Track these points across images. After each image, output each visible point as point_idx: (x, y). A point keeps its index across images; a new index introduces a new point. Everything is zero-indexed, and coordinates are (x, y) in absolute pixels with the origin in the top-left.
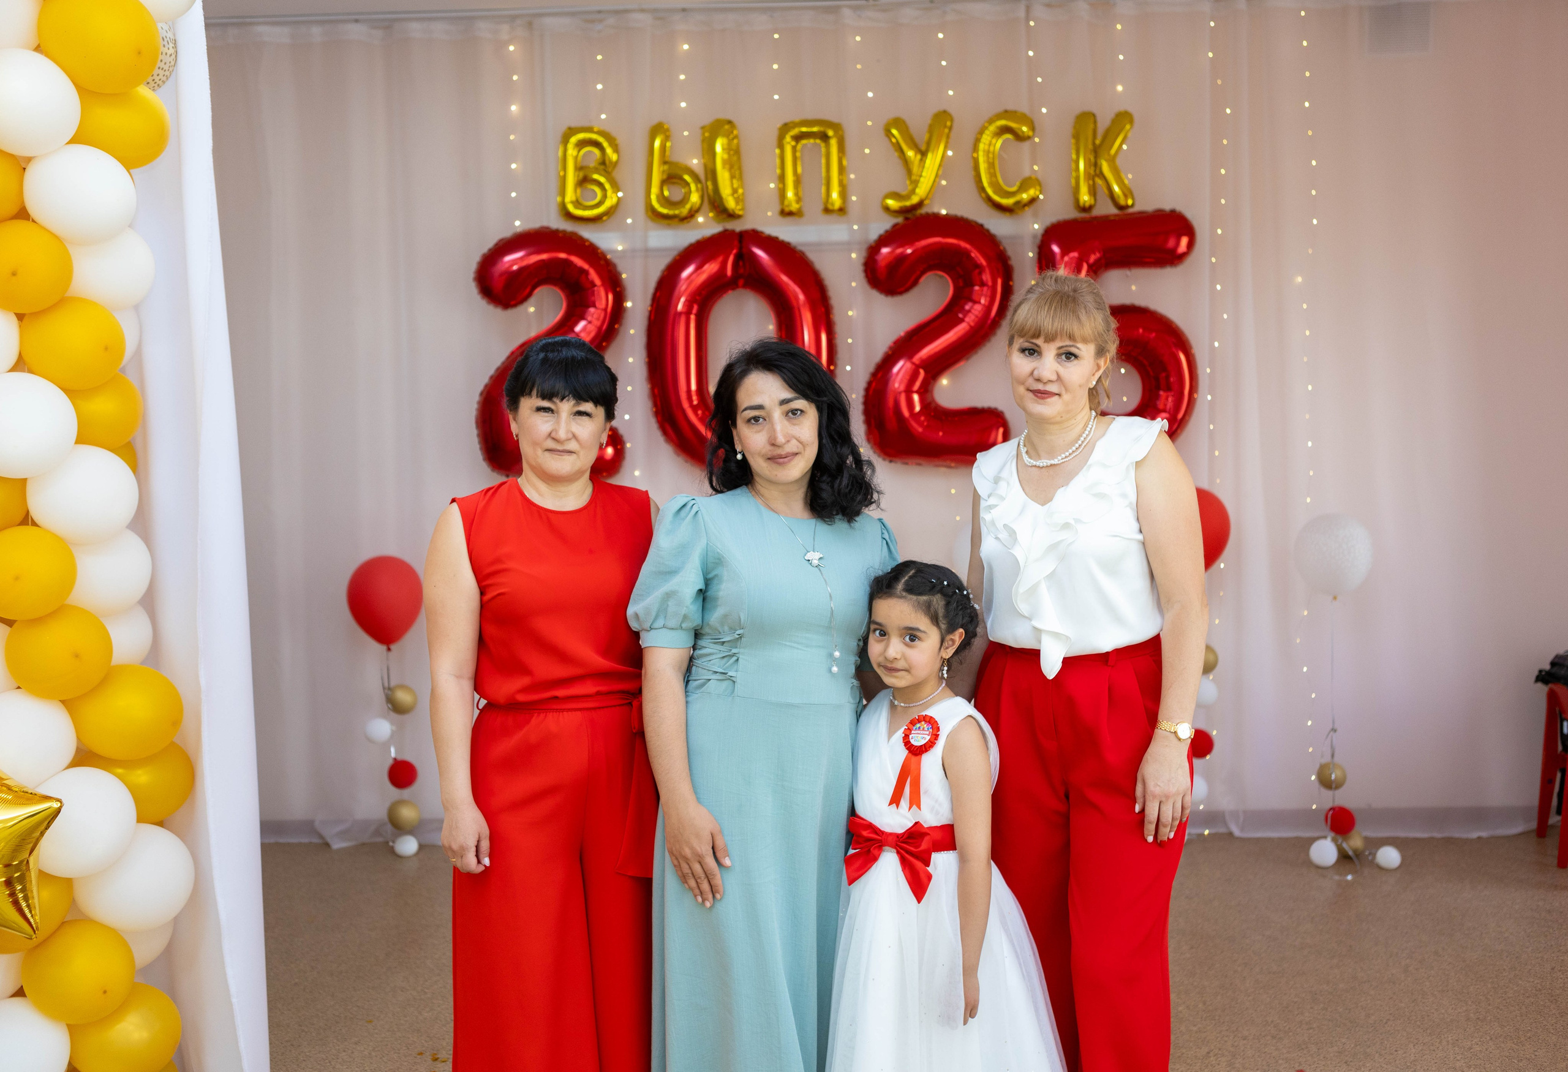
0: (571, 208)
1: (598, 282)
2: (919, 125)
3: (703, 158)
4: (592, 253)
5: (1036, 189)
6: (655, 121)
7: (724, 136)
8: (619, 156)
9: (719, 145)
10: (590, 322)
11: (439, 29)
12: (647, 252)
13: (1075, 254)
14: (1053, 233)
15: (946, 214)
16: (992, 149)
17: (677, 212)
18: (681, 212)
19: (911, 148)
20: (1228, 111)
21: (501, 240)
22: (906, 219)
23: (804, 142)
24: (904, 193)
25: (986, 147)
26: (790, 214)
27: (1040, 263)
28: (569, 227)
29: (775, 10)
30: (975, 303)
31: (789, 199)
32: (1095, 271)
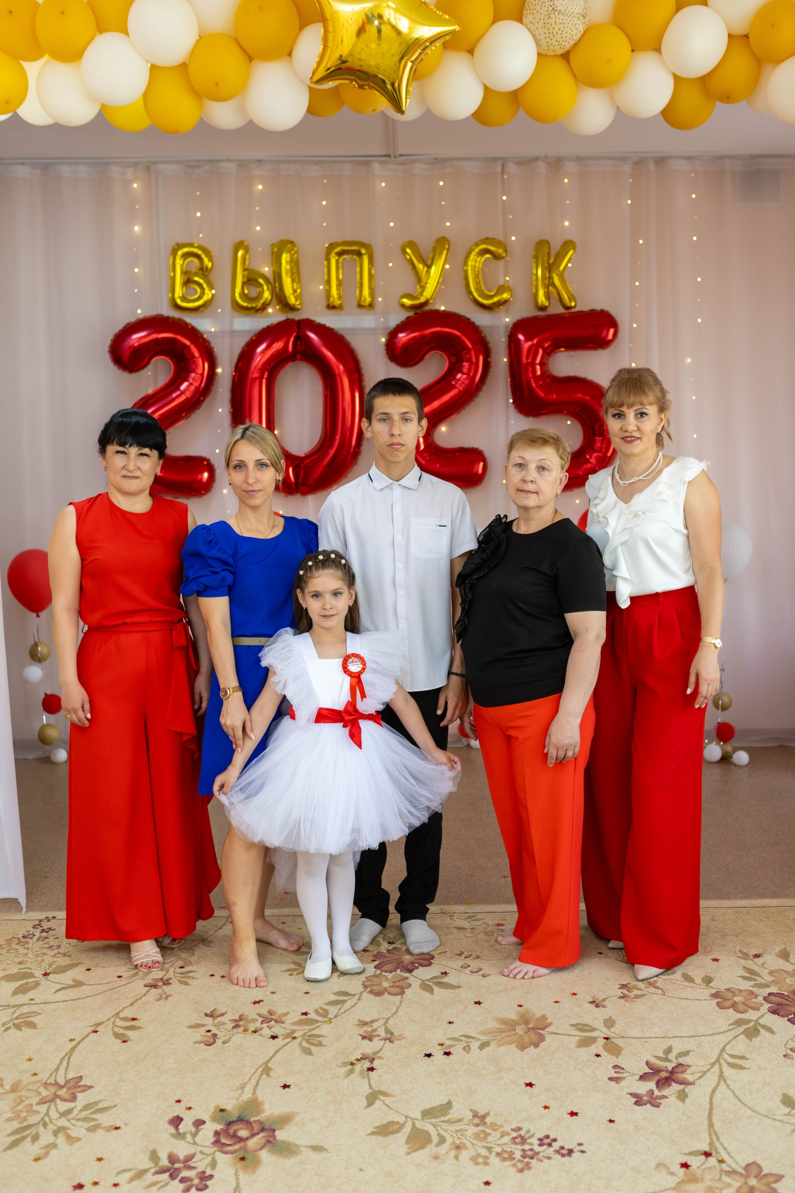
0: (179, 302)
1: (197, 354)
2: (426, 245)
3: (272, 266)
4: (194, 334)
5: (508, 294)
6: (238, 240)
7: (287, 252)
8: (212, 264)
9: (284, 259)
10: (191, 383)
11: (82, 171)
12: (233, 332)
13: (534, 342)
14: (520, 326)
15: (444, 311)
16: (477, 264)
17: (254, 305)
18: (257, 305)
19: (420, 263)
20: (641, 242)
21: (128, 324)
22: (416, 314)
23: (346, 256)
24: (415, 295)
25: (474, 263)
26: (334, 307)
27: (509, 346)
28: (175, 314)
29: (324, 162)
30: (463, 373)
31: (333, 297)
32: (548, 353)
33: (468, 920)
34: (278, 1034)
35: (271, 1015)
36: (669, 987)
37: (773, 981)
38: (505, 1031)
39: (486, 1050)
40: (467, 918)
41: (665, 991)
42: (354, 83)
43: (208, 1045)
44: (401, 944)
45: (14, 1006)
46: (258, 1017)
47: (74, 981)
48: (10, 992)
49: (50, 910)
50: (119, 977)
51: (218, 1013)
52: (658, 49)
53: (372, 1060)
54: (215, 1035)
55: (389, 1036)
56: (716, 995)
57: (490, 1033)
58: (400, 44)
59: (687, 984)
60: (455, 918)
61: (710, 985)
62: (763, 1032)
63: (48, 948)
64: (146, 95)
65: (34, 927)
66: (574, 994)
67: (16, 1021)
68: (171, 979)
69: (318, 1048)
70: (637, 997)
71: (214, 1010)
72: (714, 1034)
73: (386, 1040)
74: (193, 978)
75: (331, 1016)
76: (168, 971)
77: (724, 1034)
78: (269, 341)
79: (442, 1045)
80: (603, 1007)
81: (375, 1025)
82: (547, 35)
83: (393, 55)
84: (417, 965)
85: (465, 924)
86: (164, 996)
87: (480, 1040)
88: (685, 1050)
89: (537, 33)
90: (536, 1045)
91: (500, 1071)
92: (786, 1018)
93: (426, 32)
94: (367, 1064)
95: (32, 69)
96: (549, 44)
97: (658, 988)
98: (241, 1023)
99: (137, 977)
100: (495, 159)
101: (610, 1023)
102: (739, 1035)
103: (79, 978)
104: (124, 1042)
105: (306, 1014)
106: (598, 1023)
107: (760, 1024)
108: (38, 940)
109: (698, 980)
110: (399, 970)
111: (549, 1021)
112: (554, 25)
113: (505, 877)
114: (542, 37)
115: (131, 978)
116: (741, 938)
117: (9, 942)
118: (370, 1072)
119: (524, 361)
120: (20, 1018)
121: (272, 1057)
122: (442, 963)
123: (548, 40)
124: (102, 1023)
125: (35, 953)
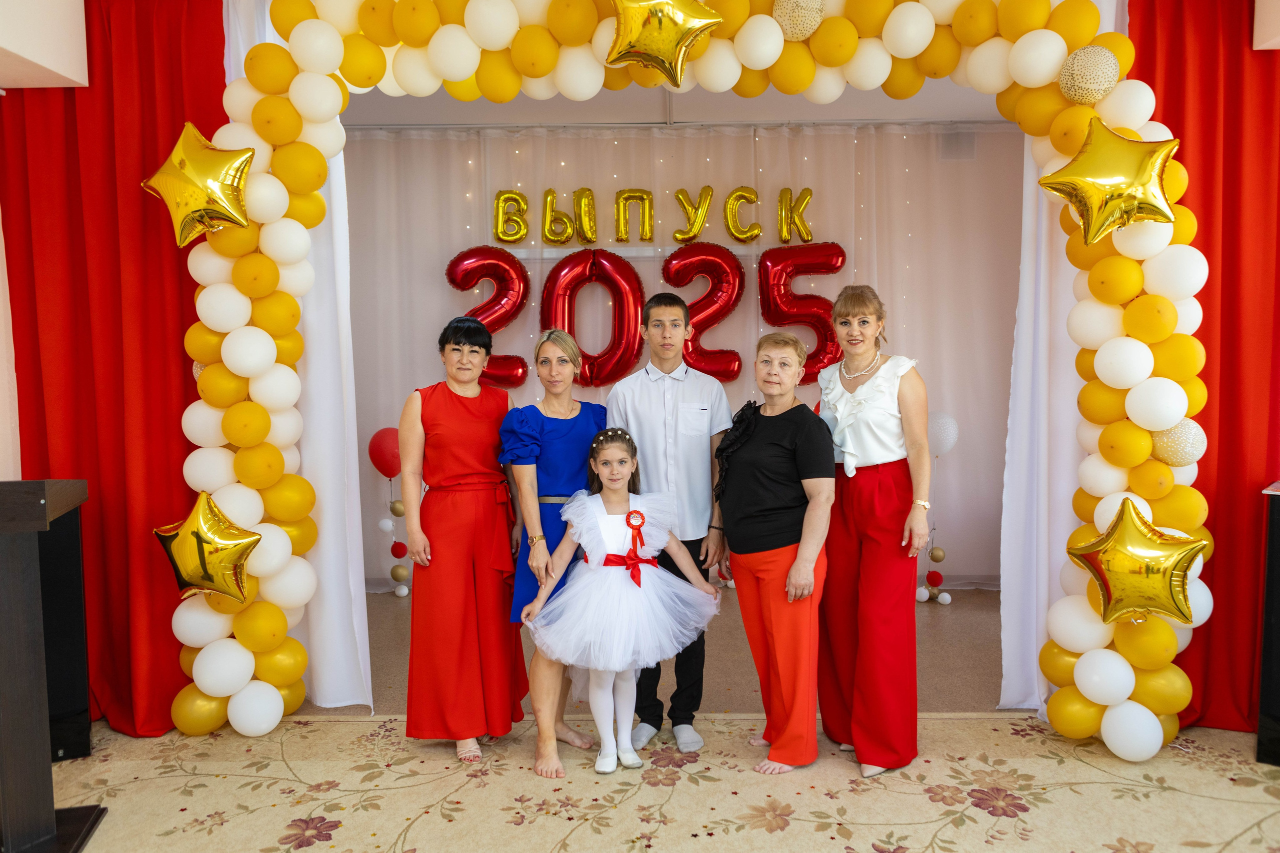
0: (501, 235)
1: (514, 276)
2: (694, 192)
3: (575, 209)
4: (511, 260)
5: (759, 230)
6: (547, 189)
7: (586, 198)
8: (527, 207)
9: (584, 202)
10: (510, 299)
11: (427, 134)
12: (543, 259)
13: (779, 268)
15: (709, 243)
16: (734, 207)
17: (559, 238)
18: (561, 239)
19: (690, 206)
21: (461, 253)
22: (686, 245)
23: (631, 201)
24: (685, 231)
25: (731, 206)
26: (622, 240)
27: (760, 271)
28: (499, 246)
29: (615, 128)
30: (723, 292)
31: (621, 232)
32: (791, 276)
33: (727, 726)
34: (574, 816)
35: (568, 800)
36: (890, 783)
37: (975, 780)
38: (757, 817)
39: (742, 832)
40: (725, 724)
41: (887, 785)
42: (640, 63)
43: (519, 824)
44: (673, 744)
45: (362, 791)
46: (557, 802)
47: (410, 771)
48: (359, 780)
49: (393, 713)
50: (447, 768)
51: (525, 799)
52: (879, 36)
53: (649, 839)
54: (523, 817)
55: (663, 819)
56: (928, 791)
57: (744, 818)
58: (677, 33)
59: (904, 781)
60: (716, 724)
61: (924, 782)
62: (967, 821)
63: (391, 744)
64: (477, 73)
65: (380, 727)
66: (813, 787)
67: (364, 804)
68: (488, 770)
69: (606, 828)
70: (864, 790)
71: (523, 796)
72: (927, 822)
73: (660, 822)
74: (506, 770)
75: (616, 802)
76: (486, 764)
77: (936, 823)
78: (570, 266)
79: (706, 827)
80: (837, 798)
81: (652, 810)
82: (792, 26)
83: (671, 41)
84: (685, 761)
85: (724, 729)
86: (482, 784)
87: (736, 823)
88: (903, 835)
89: (784, 24)
90: (782, 829)
91: (753, 849)
92: (987, 811)
93: (697, 23)
94: (645, 842)
95: (389, 53)
96: (794, 33)
97: (881, 783)
98: (544, 807)
99: (461, 769)
100: (749, 126)
101: (842, 811)
102: (948, 824)
103: (414, 769)
104: (450, 821)
105: (596, 800)
106: (833, 812)
107: (965, 815)
108: (383, 738)
109: (914, 778)
110: (671, 766)
111: (792, 809)
112: (797, 18)
113: (755, 691)
114: (788, 27)
115: (456, 769)
116: (948, 744)
117: (359, 739)
118: (648, 849)
119: (772, 282)
120: (368, 801)
121: (569, 834)
122: (706, 760)
123: (793, 29)
124: (433, 805)
125: (379, 749)
